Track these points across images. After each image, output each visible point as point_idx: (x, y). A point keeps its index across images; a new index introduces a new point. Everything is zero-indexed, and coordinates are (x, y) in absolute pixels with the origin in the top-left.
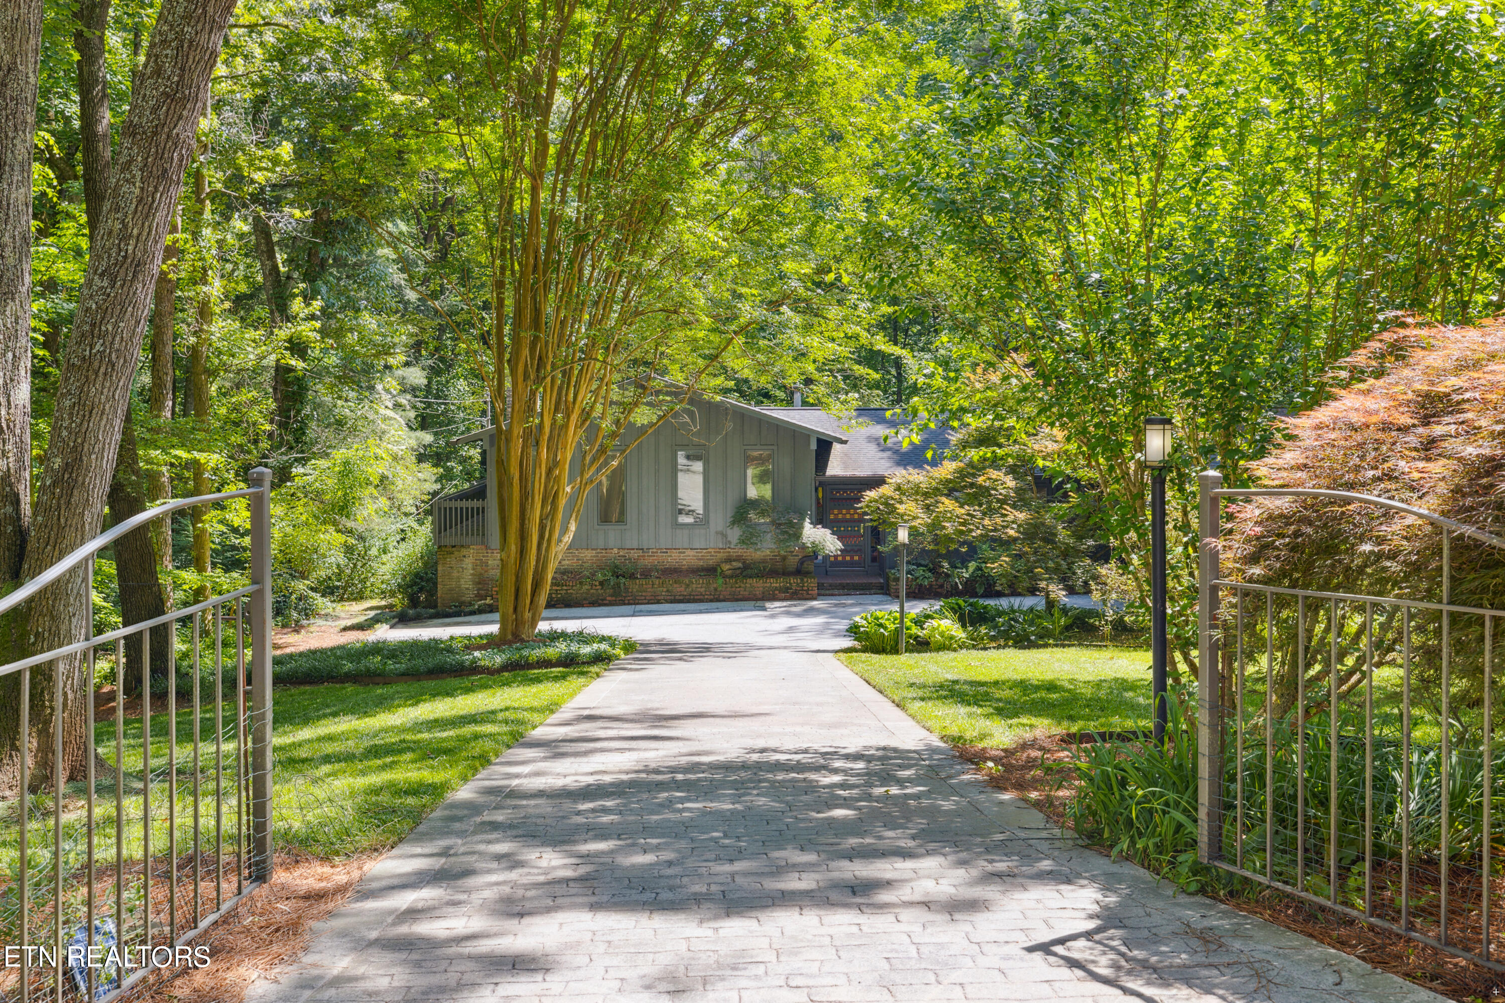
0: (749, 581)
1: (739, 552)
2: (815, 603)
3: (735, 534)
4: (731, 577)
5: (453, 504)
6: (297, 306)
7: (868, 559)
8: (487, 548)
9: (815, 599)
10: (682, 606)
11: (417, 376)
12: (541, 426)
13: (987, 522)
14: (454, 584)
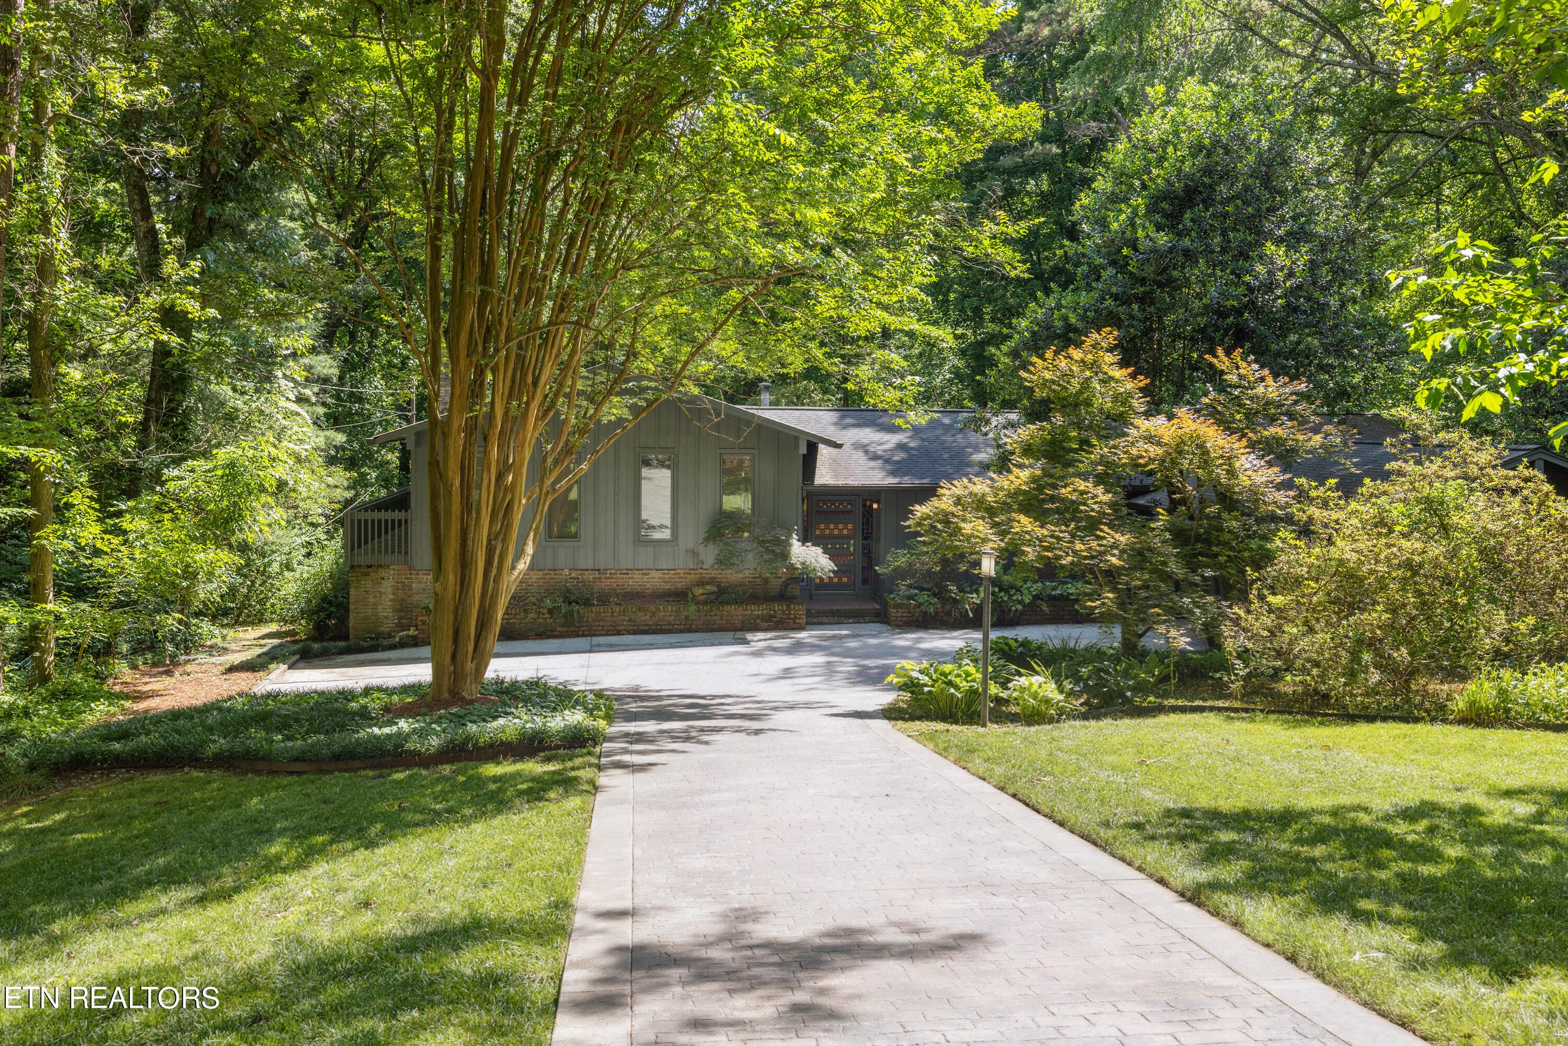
0: (727, 608)
1: (714, 573)
2: (802, 635)
3: (709, 554)
4: (705, 603)
5: (370, 515)
6: (170, 265)
7: (859, 580)
8: (411, 568)
9: (801, 628)
10: (647, 638)
11: (326, 365)
12: (491, 415)
13: (1079, 546)
14: (369, 612)
